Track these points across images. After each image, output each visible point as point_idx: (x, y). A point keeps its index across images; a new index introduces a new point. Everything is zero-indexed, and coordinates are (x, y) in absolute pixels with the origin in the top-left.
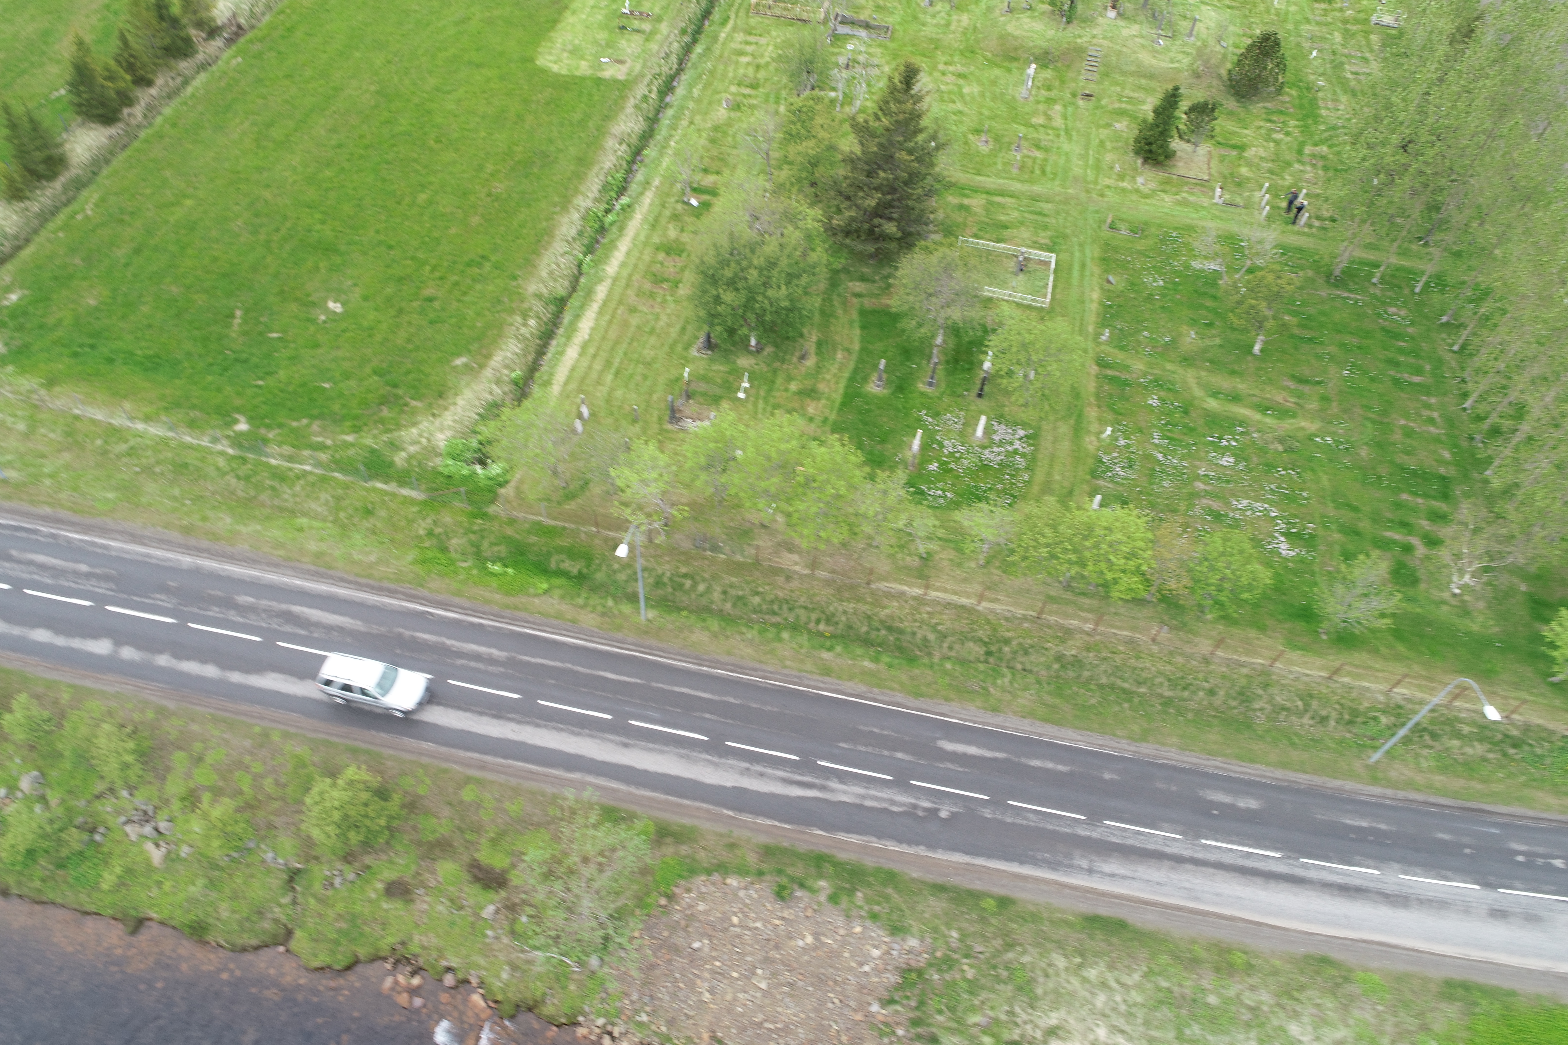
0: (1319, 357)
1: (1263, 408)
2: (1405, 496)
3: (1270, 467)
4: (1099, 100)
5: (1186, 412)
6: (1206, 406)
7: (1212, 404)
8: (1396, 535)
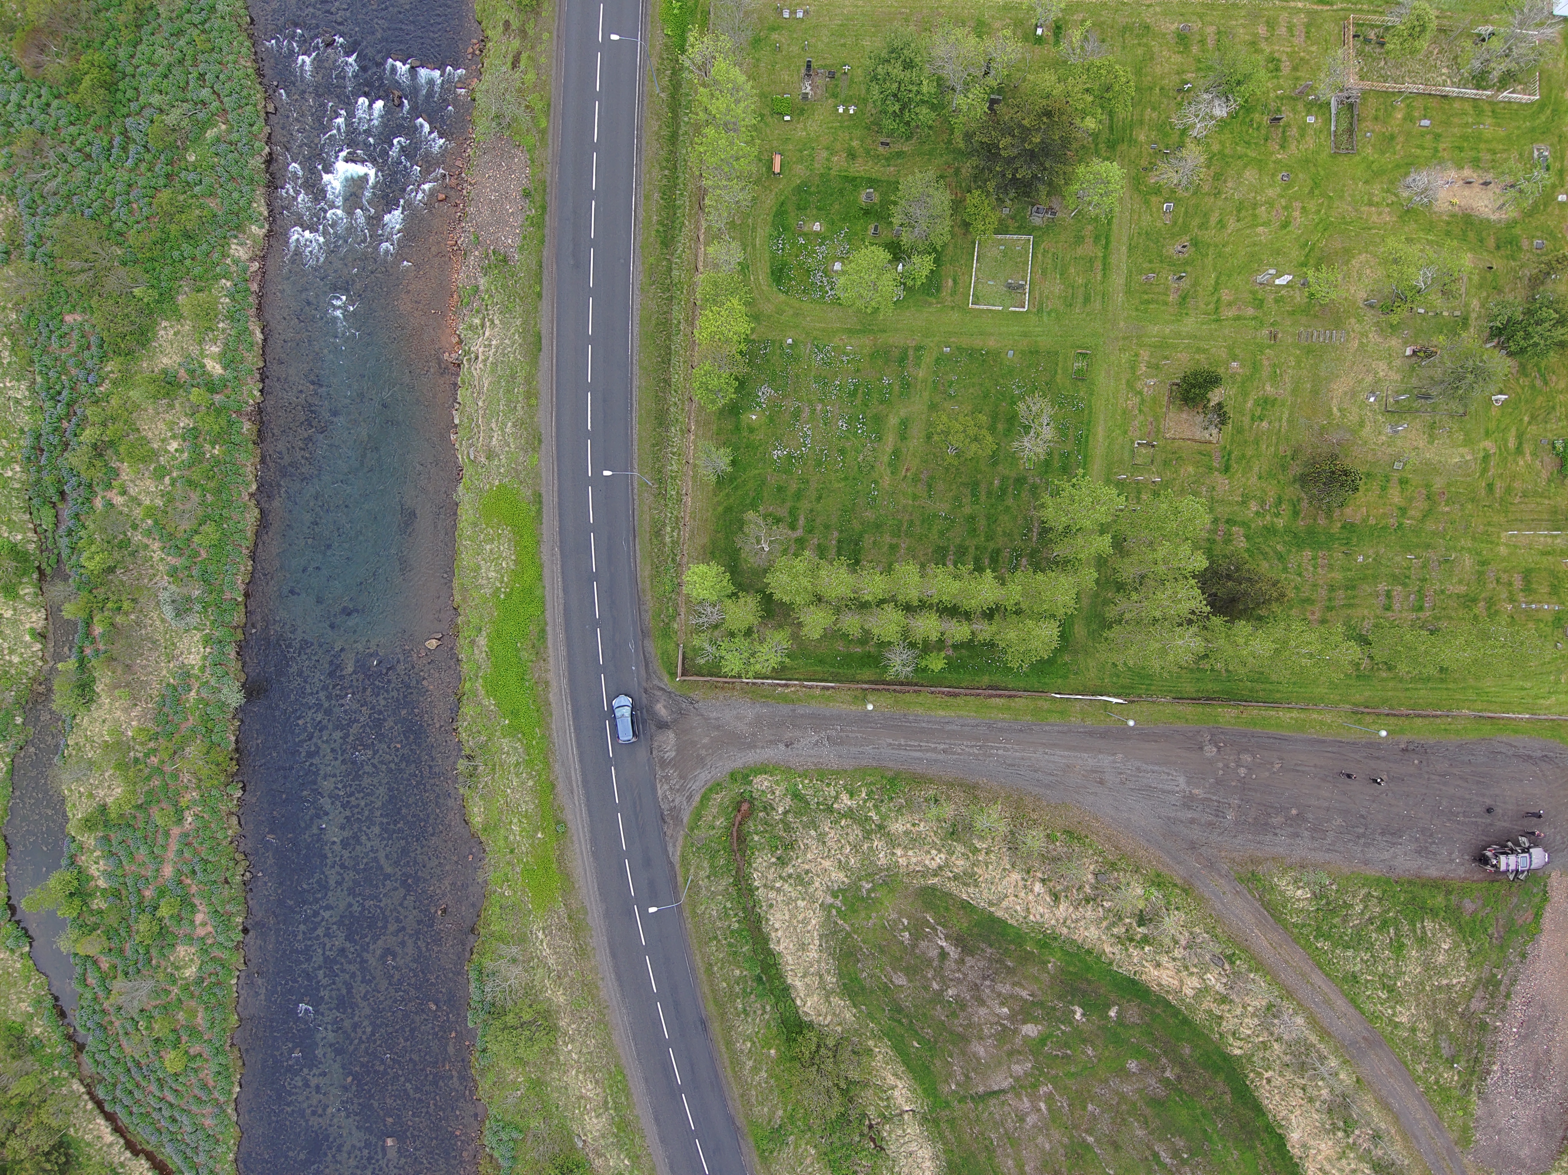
0: (956, 498)
1: (896, 453)
2: (836, 534)
3: (842, 451)
4: (1269, 347)
5: (881, 402)
6: (891, 416)
7: (893, 421)
8: (802, 521)
